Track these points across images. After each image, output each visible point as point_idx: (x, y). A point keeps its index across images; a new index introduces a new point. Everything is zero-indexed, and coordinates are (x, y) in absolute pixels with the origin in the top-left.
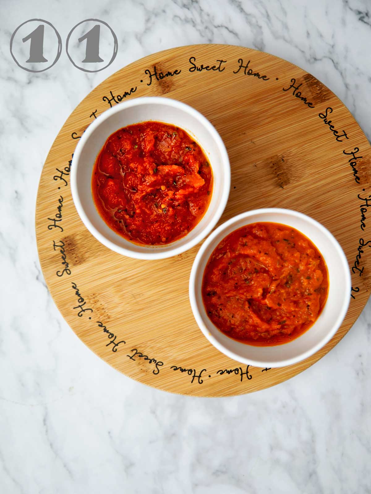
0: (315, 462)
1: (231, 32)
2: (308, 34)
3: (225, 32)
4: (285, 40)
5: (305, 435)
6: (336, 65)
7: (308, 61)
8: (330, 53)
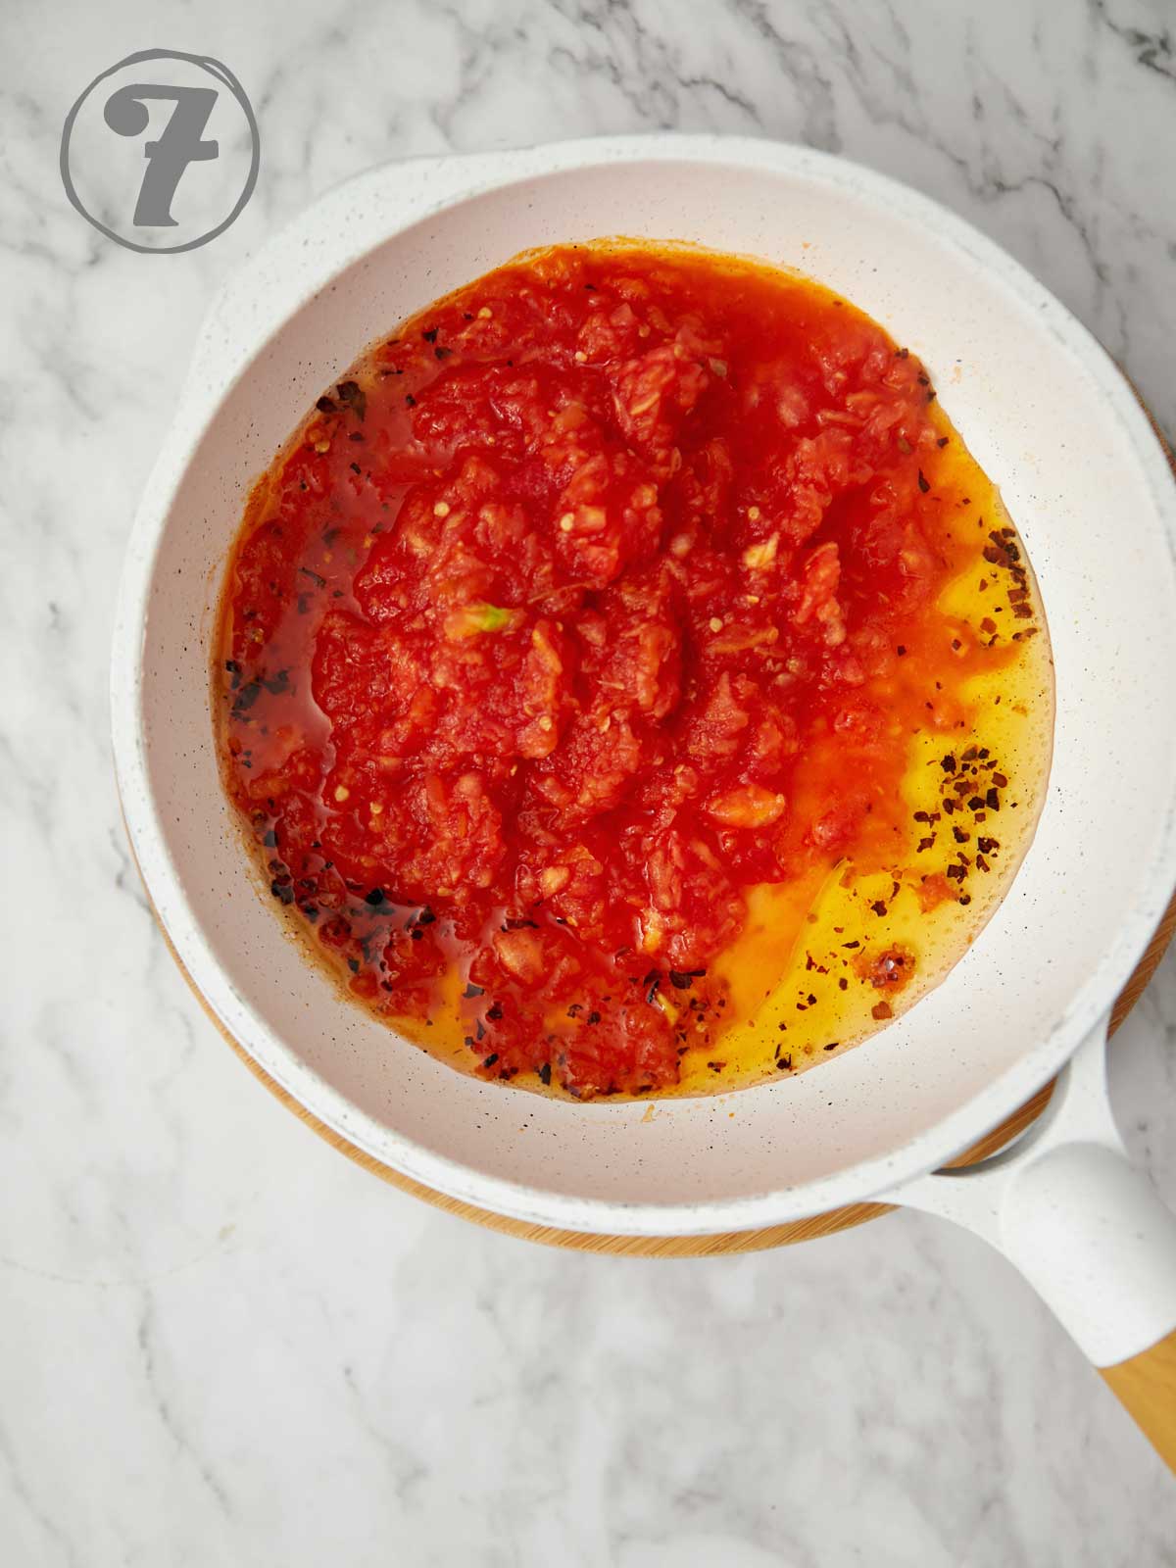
1: (733, 99)
2: (977, 106)
4: (904, 125)
6: (1066, 206)
7: (978, 192)
8: (1048, 165)
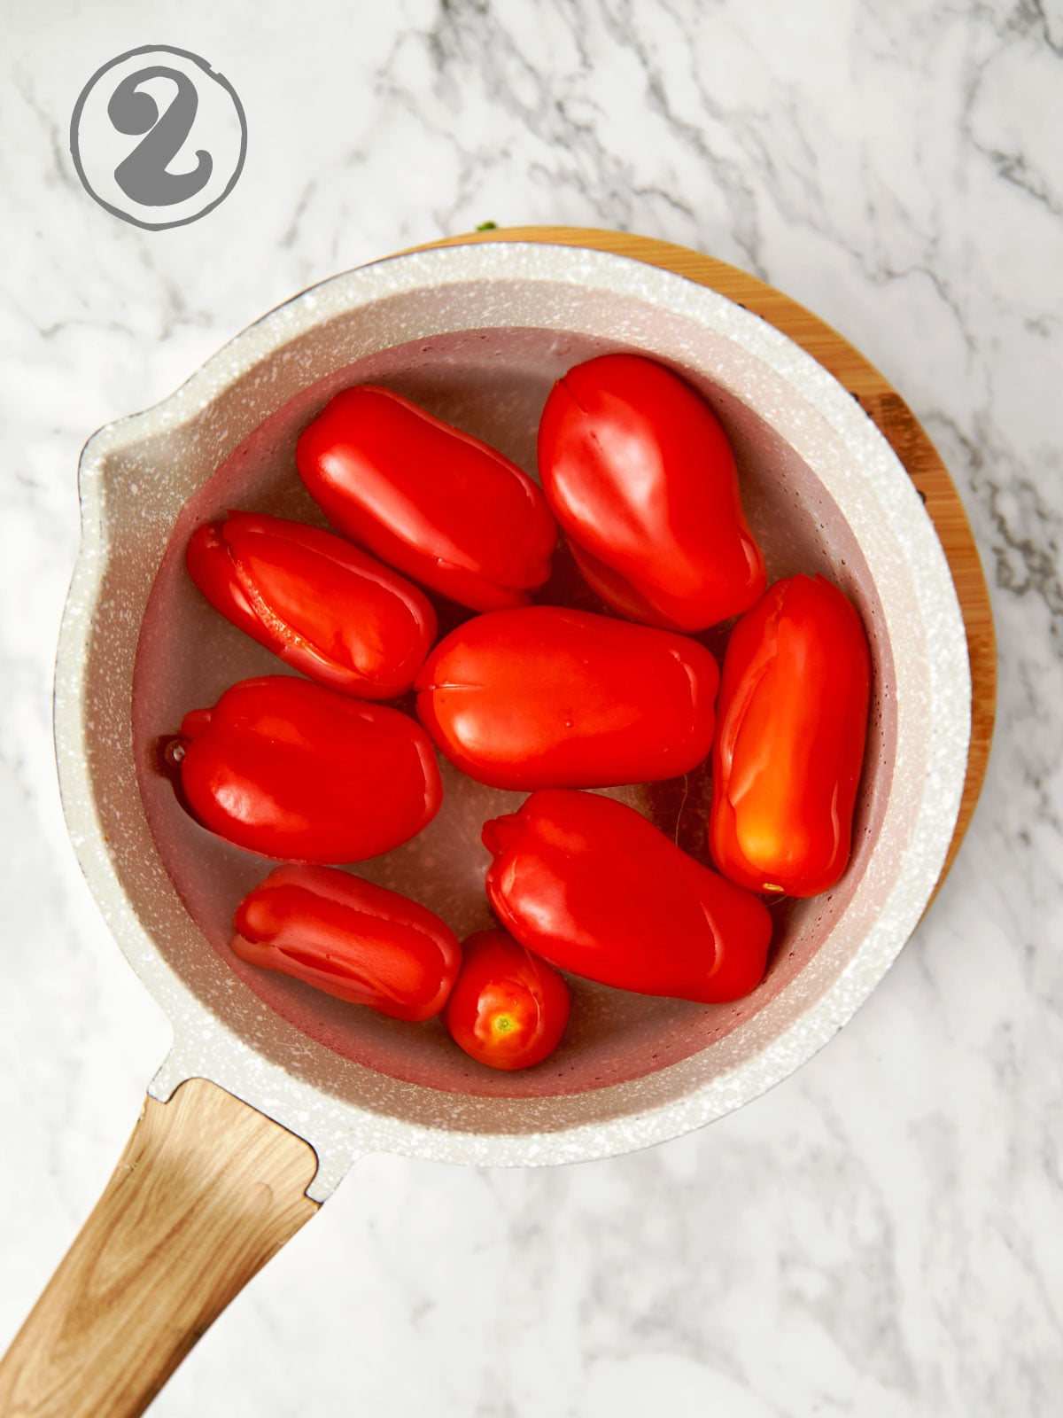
0: (892, 1295)
1: (676, 205)
2: (871, 210)
3: (661, 206)
4: (813, 225)
5: (869, 1230)
6: (942, 289)
7: (873, 278)
8: (928, 257)
